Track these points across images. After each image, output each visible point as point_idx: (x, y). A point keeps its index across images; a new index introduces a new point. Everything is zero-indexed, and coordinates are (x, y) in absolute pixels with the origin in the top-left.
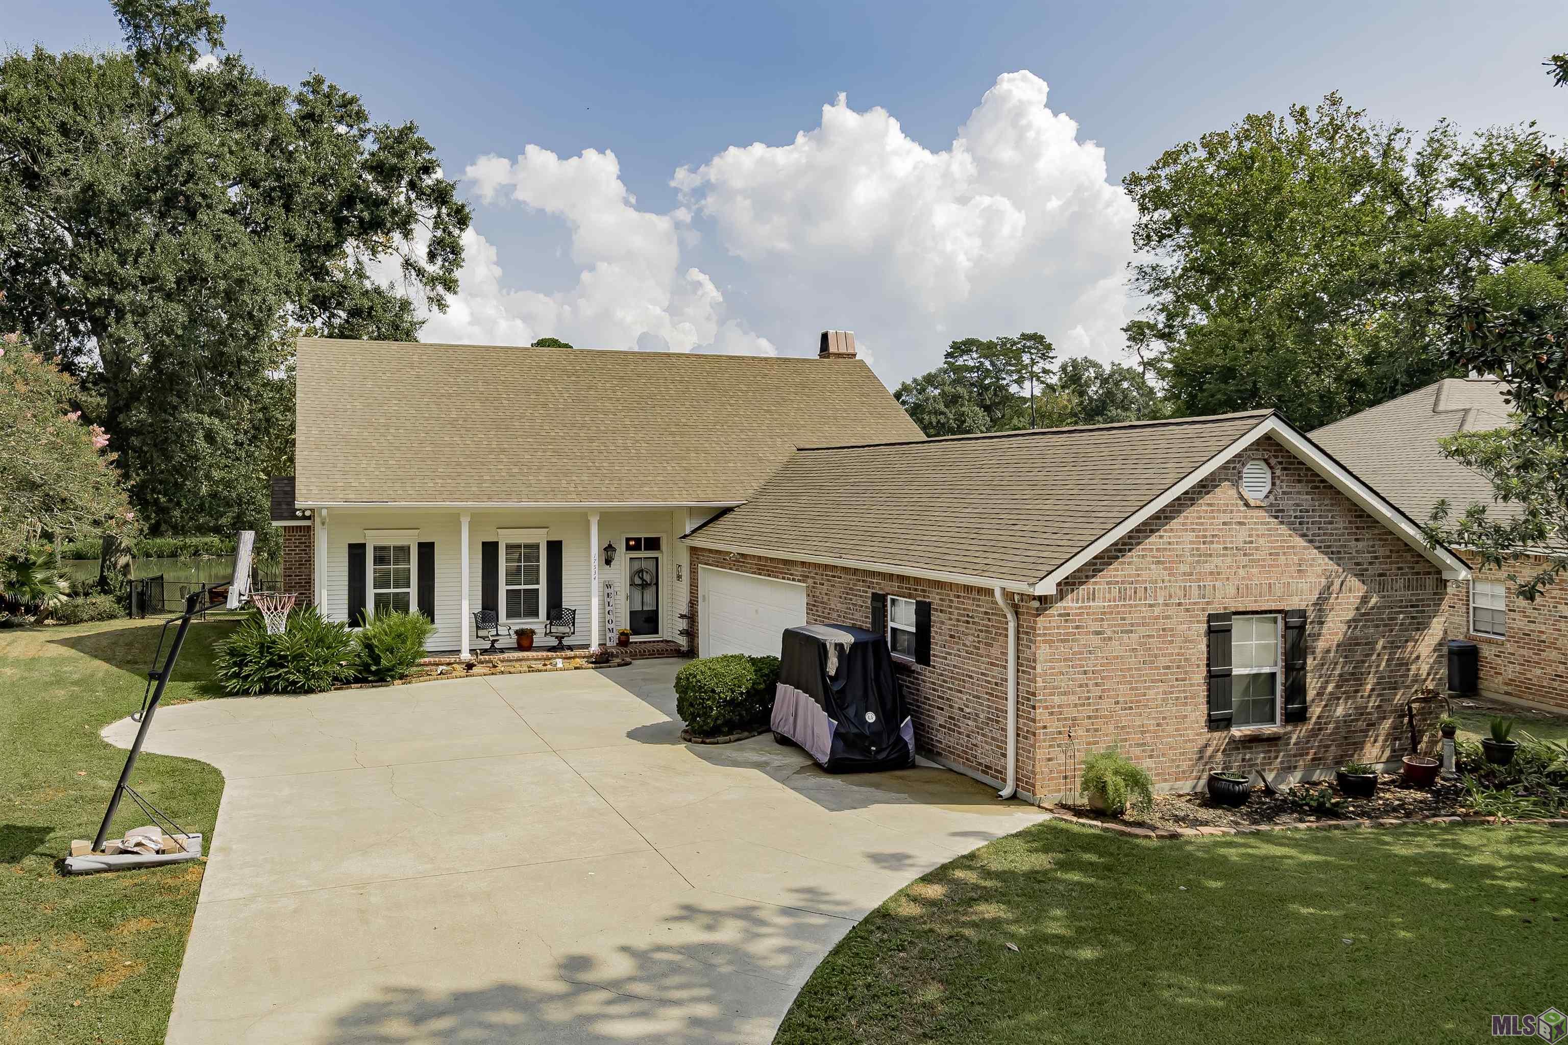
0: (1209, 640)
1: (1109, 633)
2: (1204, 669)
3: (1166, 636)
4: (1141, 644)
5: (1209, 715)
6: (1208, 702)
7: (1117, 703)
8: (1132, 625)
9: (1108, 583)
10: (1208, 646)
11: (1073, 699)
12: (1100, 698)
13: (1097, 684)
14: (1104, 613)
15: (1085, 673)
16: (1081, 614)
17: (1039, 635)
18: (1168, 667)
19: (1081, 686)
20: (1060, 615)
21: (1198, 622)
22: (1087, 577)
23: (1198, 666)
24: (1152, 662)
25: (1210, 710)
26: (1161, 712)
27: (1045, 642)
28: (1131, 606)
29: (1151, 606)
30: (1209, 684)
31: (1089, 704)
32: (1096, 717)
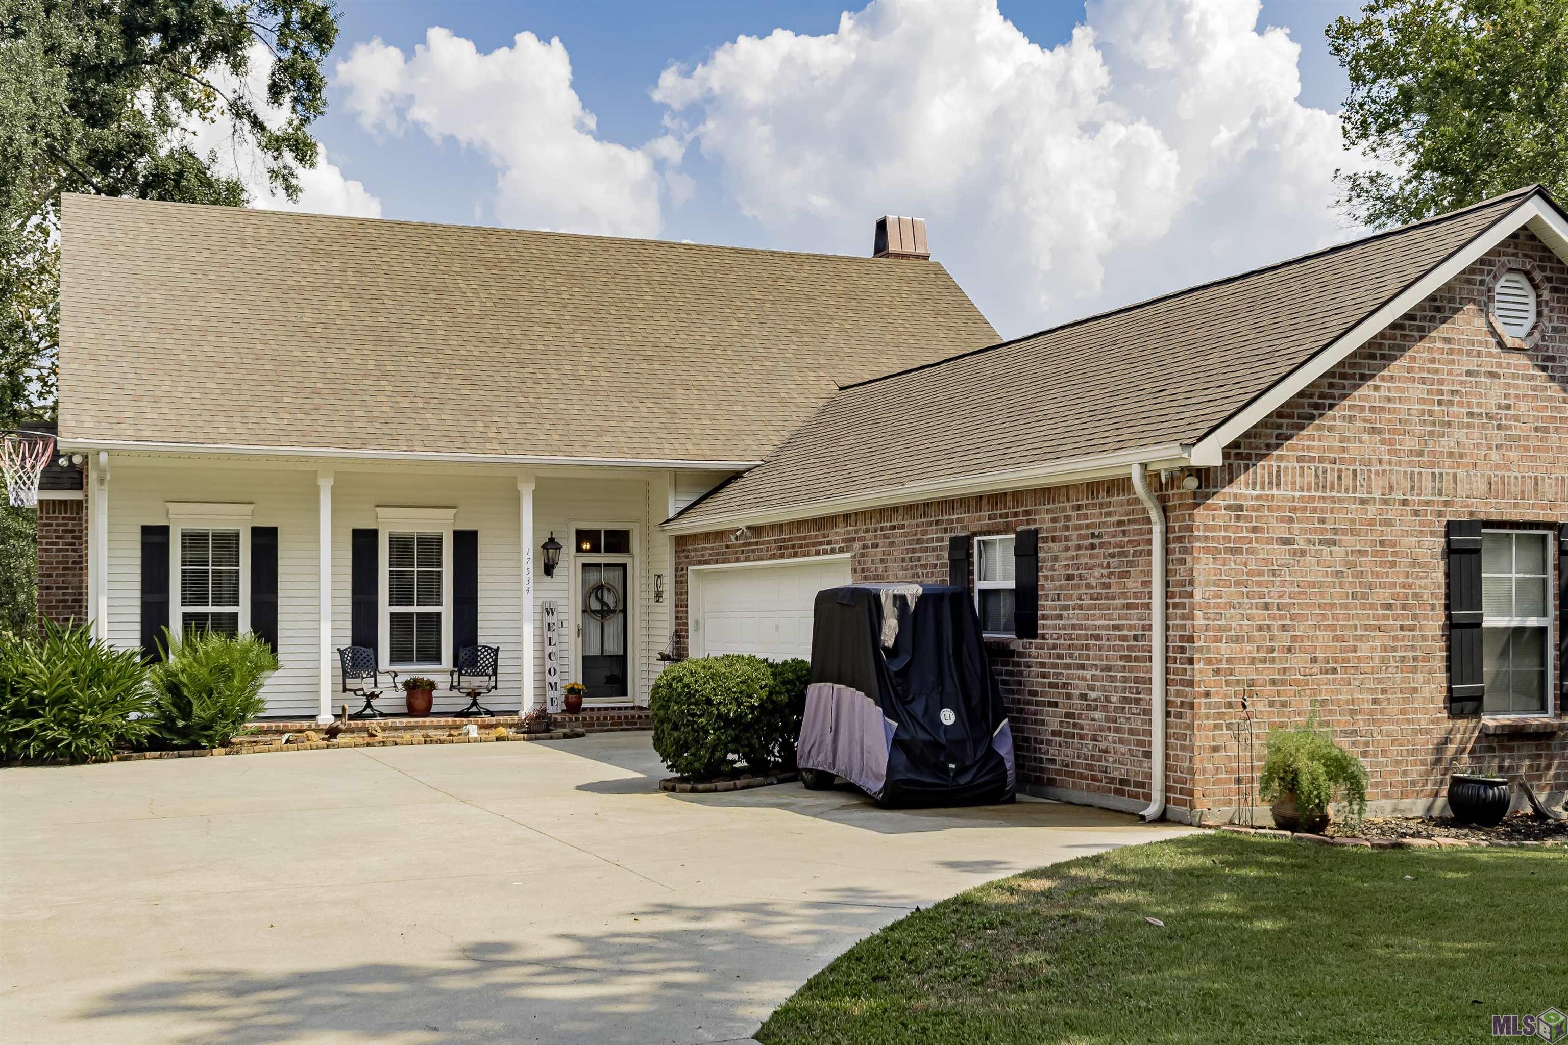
0: (1448, 565)
1: (1301, 544)
2: (1441, 613)
3: (1384, 553)
4: (1350, 565)
5: (1450, 690)
6: (1449, 669)
7: (1314, 660)
8: (1335, 531)
9: (1300, 459)
10: (1447, 575)
11: (1249, 649)
12: (1289, 650)
13: (1284, 628)
14: (1293, 509)
15: (1266, 606)
16: (1259, 508)
17: (1198, 539)
18: (1389, 607)
19: (1260, 628)
20: (1228, 508)
21: (1433, 533)
22: (1268, 447)
23: (1433, 605)
24: (1365, 596)
25: (1450, 681)
26: (1379, 680)
27: (1207, 550)
28: (1333, 500)
29: (1363, 502)
30: (1449, 639)
31: (1273, 660)
32: (1283, 683)
